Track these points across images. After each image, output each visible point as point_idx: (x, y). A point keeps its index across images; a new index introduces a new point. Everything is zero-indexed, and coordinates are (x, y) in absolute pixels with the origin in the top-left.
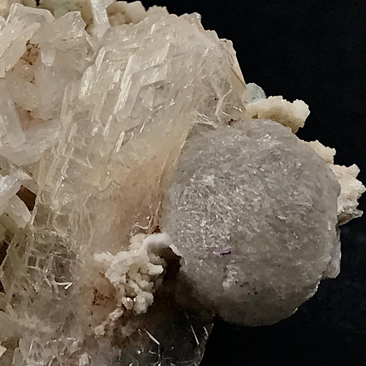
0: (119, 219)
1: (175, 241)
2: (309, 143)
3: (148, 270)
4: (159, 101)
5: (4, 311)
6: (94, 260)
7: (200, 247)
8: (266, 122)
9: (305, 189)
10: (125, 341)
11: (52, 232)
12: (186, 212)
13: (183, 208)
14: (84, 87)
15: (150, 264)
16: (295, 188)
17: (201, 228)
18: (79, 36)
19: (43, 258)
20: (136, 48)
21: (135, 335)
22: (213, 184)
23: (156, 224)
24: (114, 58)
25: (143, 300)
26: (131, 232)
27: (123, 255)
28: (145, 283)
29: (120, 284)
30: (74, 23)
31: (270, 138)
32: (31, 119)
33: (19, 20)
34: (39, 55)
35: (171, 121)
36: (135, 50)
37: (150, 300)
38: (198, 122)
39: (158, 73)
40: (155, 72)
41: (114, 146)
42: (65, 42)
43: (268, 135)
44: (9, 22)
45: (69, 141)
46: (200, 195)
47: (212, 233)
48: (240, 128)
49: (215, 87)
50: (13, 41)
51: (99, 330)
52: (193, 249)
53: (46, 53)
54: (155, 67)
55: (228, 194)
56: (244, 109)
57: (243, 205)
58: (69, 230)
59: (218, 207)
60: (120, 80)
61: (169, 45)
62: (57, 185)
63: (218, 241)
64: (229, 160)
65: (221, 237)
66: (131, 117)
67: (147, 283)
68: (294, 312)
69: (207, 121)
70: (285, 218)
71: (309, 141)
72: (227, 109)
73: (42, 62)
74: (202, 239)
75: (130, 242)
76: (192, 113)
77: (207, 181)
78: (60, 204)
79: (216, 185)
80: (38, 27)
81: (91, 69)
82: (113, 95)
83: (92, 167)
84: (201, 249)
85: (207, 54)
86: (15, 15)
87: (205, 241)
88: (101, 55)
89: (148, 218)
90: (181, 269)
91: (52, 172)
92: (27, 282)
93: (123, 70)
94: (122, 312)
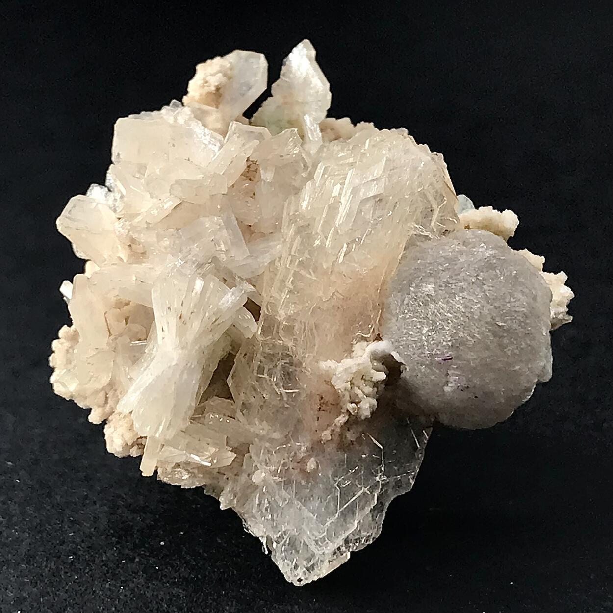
0: (342, 328)
1: (396, 348)
2: (518, 251)
3: (372, 377)
4: (378, 213)
5: (234, 418)
6: (319, 368)
7: (423, 353)
8: (479, 232)
9: (521, 297)
10: (349, 445)
11: (279, 341)
12: (407, 320)
13: (403, 315)
14: (304, 202)
15: (373, 371)
16: (511, 295)
17: (423, 335)
18: (295, 152)
19: (271, 367)
20: (352, 163)
21: (359, 439)
22: (433, 293)
23: (376, 333)
24: (332, 173)
25: (367, 406)
26: (354, 340)
27: (347, 362)
28: (369, 389)
29: (345, 390)
30: (291, 139)
31: (485, 247)
32: (252, 233)
33: (238, 137)
34: (258, 171)
35: (390, 232)
36: (352, 165)
37: (374, 405)
38: (415, 233)
39: (376, 186)
40: (373, 185)
41: (336, 257)
42: (282, 158)
43: (483, 244)
44: (228, 139)
45: (293, 253)
46: (421, 303)
47: (434, 340)
48: (456, 238)
49: (431, 198)
50: (233, 158)
51: (326, 435)
52: (416, 356)
53: (265, 169)
54: (373, 180)
55: (448, 302)
56: (458, 219)
57: (463, 312)
58: (295, 340)
59: (439, 315)
60: (340, 194)
61: (385, 159)
62: (282, 296)
63: (439, 348)
64: (448, 269)
65: (443, 343)
66: (352, 229)
67: (371, 389)
68: (511, 415)
69: (423, 232)
70: (503, 324)
71: (518, 250)
72: (442, 220)
73: (262, 178)
74: (424, 345)
75: (353, 350)
76: (409, 224)
77: (427, 290)
78: (286, 314)
79: (436, 293)
80: (257, 144)
81: (311, 184)
82: (333, 209)
83: (315, 278)
84: (423, 355)
85: (423, 167)
86: (234, 134)
87: (427, 348)
88: (319, 171)
89: (370, 326)
90: (402, 375)
91: (277, 284)
92: (255, 390)
93: (343, 184)
94: (347, 417)
